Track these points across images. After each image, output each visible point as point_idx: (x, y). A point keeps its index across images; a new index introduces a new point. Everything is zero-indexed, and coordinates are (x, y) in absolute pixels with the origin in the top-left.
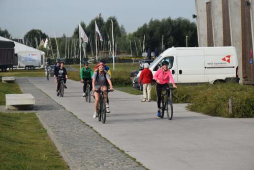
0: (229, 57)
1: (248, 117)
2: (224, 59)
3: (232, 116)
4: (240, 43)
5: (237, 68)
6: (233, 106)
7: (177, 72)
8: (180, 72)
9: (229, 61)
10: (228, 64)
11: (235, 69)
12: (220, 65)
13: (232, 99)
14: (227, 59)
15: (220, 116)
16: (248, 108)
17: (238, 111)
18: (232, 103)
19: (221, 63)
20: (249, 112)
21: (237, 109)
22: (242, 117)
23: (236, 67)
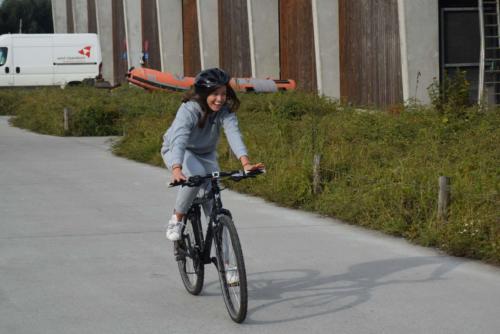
0: (88, 48)
1: (91, 135)
2: (82, 52)
3: (68, 134)
4: (109, 29)
5: (101, 66)
6: (70, 119)
7: (13, 70)
8: (18, 70)
9: (88, 54)
10: (87, 60)
11: (97, 66)
12: (75, 61)
13: (68, 109)
14: (86, 51)
15: (51, 133)
16: (92, 122)
17: (77, 127)
18: (68, 115)
19: (77, 58)
20: (93, 127)
21: (75, 123)
22: (83, 135)
23: (98, 64)
